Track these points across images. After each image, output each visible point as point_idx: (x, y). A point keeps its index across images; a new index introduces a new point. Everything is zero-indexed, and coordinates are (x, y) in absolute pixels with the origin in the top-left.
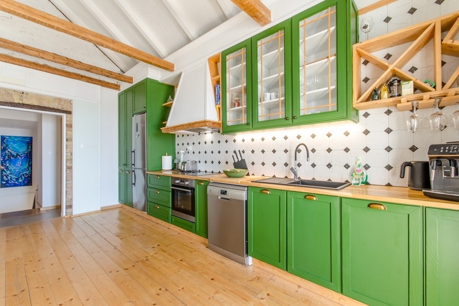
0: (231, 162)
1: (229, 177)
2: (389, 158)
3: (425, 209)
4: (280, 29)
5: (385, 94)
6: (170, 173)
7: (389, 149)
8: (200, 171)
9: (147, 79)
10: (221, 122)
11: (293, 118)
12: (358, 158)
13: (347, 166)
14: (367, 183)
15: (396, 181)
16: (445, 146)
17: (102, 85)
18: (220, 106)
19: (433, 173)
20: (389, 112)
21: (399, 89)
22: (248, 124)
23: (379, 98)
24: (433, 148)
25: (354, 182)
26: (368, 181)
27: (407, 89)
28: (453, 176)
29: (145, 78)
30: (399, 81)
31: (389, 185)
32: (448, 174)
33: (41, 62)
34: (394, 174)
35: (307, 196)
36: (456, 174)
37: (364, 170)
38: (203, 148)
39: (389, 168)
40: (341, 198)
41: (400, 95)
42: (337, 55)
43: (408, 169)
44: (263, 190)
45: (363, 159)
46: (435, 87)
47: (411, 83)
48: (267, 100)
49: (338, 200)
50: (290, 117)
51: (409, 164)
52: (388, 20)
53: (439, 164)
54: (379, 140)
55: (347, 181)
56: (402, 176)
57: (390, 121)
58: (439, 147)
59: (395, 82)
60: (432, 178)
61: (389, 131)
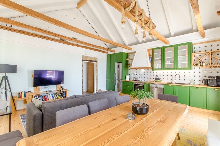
0: (155, 78)
1: (156, 82)
2: (200, 78)
3: (207, 88)
4: (173, 46)
5: (199, 65)
6: (128, 81)
7: (200, 76)
8: (139, 80)
9: (123, 52)
10: (152, 67)
11: (176, 68)
12: (192, 78)
13: (189, 80)
14: (194, 84)
15: (201, 83)
16: (211, 77)
17: (104, 53)
18: (152, 63)
19: (209, 82)
20: (200, 68)
21: (202, 64)
22: (162, 69)
23: (198, 65)
24: (209, 77)
25: (191, 84)
26: (195, 83)
27: (204, 64)
28: (212, 82)
29: (122, 52)
30: (202, 62)
31: (200, 84)
32: (211, 82)
33: (92, 47)
34: (201, 82)
35: (181, 86)
36: (213, 82)
37: (194, 81)
38: (140, 73)
39: (200, 80)
40: (190, 87)
41: (202, 65)
42: (188, 55)
43: (204, 81)
44: (168, 85)
45: (194, 78)
46: (210, 65)
47: (205, 63)
48: (168, 63)
49: (189, 87)
50: (175, 68)
51: (204, 80)
52: (200, 47)
53: (210, 80)
54: (197, 74)
55: (189, 84)
56: (203, 82)
57: (200, 70)
58: (210, 77)
59: (201, 62)
60: (209, 83)
61: (200, 72)
